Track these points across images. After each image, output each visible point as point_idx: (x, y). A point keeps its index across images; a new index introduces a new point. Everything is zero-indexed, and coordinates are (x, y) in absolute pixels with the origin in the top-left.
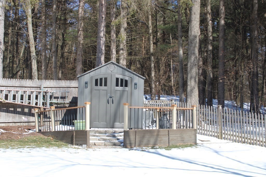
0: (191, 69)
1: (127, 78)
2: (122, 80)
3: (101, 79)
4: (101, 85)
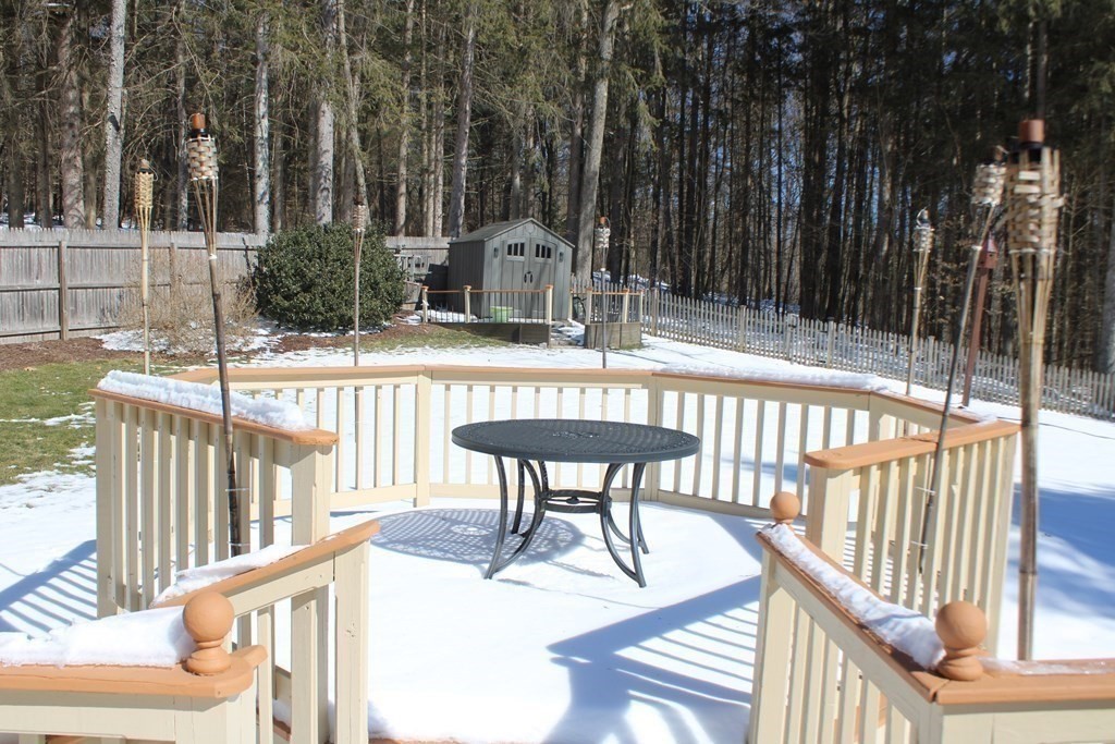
0: (586, 224)
1: (551, 246)
2: (543, 247)
3: (516, 245)
4: (516, 254)
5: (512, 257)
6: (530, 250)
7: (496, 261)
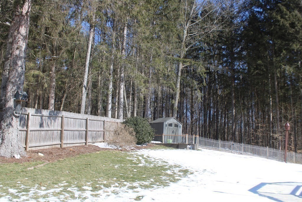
2: (176, 125)
3: (170, 124)
4: (170, 126)
5: (170, 127)
6: (173, 125)
7: (166, 128)
